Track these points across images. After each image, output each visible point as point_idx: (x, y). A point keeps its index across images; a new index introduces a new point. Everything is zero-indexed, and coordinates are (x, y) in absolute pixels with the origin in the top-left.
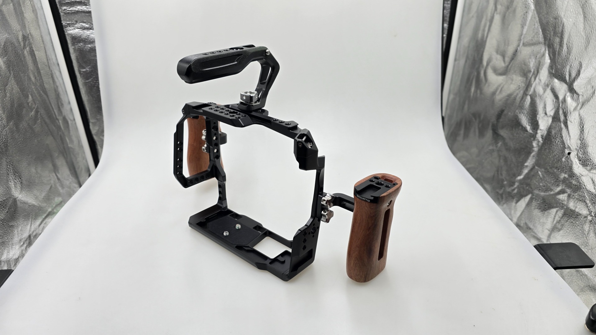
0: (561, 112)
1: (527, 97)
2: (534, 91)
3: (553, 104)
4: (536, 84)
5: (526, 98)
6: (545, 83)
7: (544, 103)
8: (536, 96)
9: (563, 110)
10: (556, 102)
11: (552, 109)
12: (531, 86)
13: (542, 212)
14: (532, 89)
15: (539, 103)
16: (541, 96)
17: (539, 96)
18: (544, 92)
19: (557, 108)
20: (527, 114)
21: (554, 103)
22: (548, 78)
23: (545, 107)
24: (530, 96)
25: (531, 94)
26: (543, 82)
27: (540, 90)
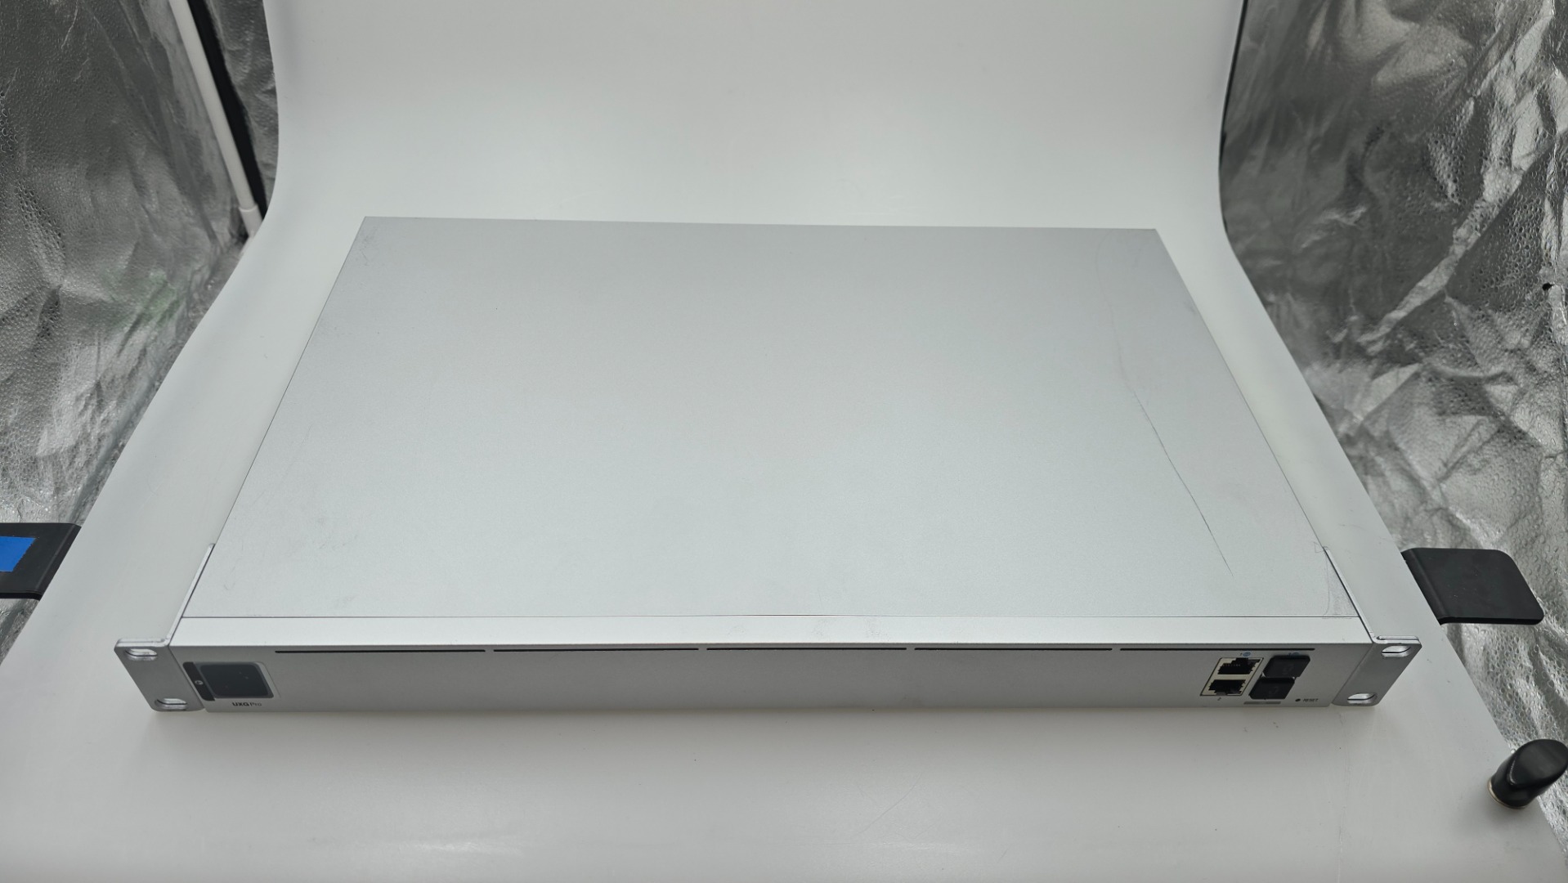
0: (1552, 168)
1: (1467, 102)
2: (1491, 89)
3: (1536, 139)
4: (1500, 71)
5: (1462, 105)
6: (1524, 75)
7: (1512, 131)
8: (1493, 104)
9: (1560, 166)
10: (1544, 135)
11: (1528, 155)
12: (1485, 75)
13: (1437, 417)
14: (1485, 84)
15: (1495, 128)
16: (1506, 111)
17: (1501, 109)
18: (1519, 100)
19: (1543, 153)
20: (1456, 148)
21: (1538, 139)
22: (1537, 61)
23: (1509, 145)
24: (1475, 99)
25: (1480, 96)
26: (1520, 69)
27: (1507, 91)
